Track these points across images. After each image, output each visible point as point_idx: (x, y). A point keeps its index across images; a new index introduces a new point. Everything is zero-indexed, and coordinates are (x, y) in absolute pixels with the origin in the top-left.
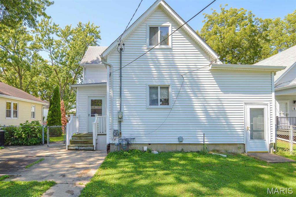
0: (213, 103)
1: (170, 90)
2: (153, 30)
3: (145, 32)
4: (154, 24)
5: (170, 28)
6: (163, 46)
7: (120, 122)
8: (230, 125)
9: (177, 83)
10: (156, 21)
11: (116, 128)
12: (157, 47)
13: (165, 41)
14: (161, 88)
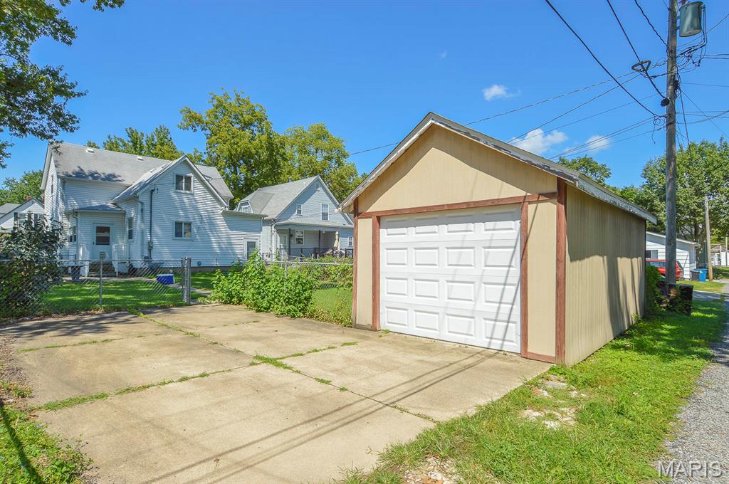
0: (224, 238)
1: (192, 225)
2: (179, 178)
3: (172, 179)
4: (180, 173)
5: (192, 178)
6: (188, 192)
7: (150, 250)
8: (234, 253)
9: (198, 221)
10: (183, 171)
11: (146, 254)
12: (183, 192)
13: (188, 188)
14: (185, 224)
